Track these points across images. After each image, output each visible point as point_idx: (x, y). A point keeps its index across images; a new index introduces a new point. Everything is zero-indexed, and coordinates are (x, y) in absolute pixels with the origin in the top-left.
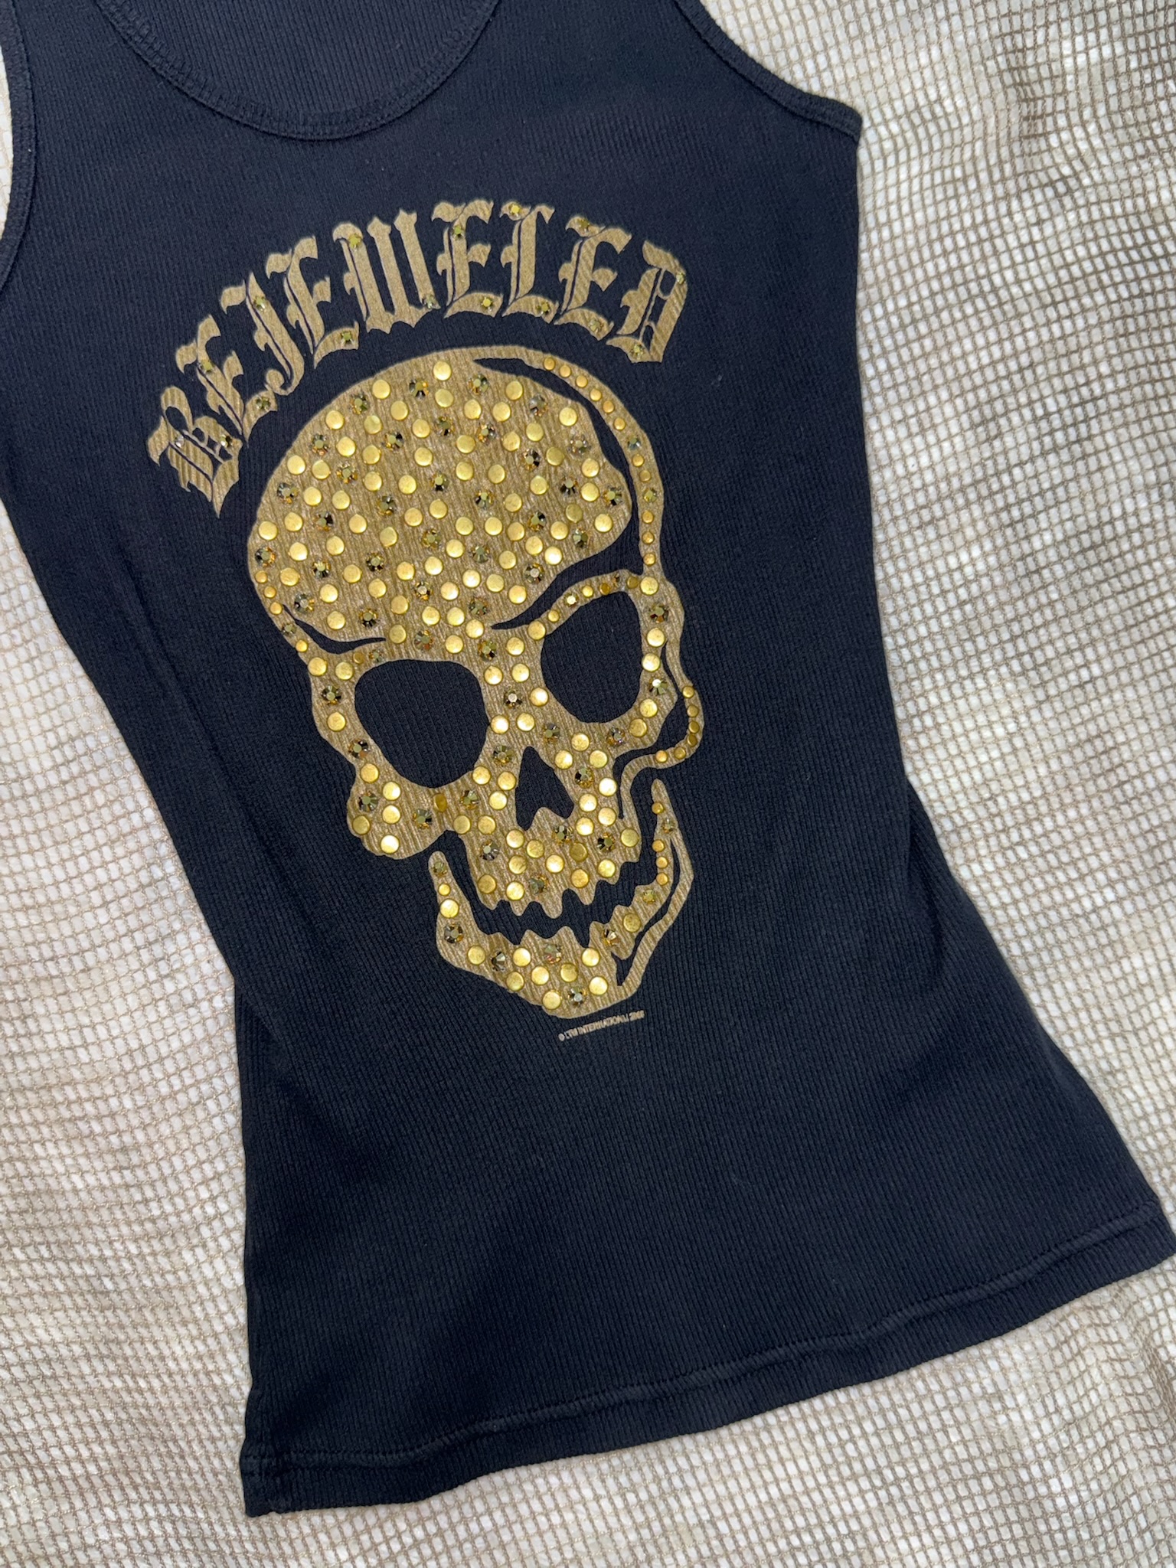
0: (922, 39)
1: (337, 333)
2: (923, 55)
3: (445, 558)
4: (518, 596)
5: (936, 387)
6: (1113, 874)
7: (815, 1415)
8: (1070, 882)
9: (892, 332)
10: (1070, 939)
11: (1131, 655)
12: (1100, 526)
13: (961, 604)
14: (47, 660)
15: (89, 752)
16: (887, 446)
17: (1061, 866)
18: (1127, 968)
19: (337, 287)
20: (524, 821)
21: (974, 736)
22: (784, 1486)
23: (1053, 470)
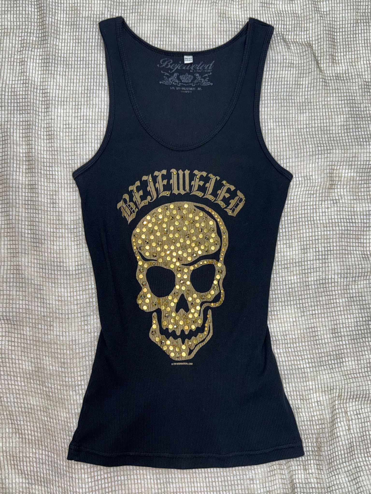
0: (311, 161)
1: (165, 192)
2: (311, 165)
3: (175, 246)
4: (189, 259)
6: (310, 361)
7: (208, 473)
8: (299, 360)
9: (288, 224)
10: (296, 374)
11: (325, 311)
12: (325, 279)
13: (289, 288)
14: (81, 246)
15: (84, 269)
16: (281, 248)
17: (298, 355)
18: (308, 384)
19: (168, 182)
20: (177, 311)
21: (285, 319)
22: (196, 489)
23: (317, 264)
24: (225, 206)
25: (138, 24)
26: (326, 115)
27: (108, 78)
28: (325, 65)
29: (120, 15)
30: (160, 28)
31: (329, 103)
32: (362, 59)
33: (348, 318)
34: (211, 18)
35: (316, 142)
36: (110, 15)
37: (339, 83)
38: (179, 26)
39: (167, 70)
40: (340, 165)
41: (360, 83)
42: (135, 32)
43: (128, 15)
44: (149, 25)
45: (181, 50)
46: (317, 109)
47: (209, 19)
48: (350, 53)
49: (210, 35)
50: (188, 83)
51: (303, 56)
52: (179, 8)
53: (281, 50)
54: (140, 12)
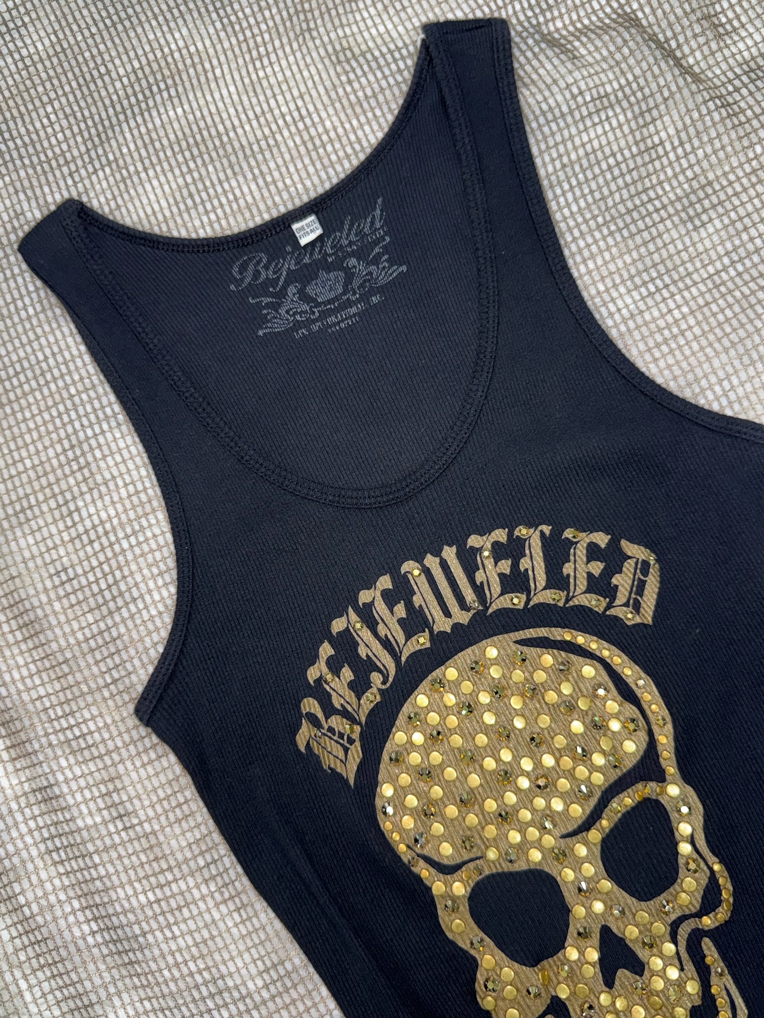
1: (414, 639)
4: (576, 811)
19: (409, 606)
20: (609, 983)
24: (604, 605)
25: (126, 196)
27: (112, 387)
28: (698, 54)
29: (66, 195)
30: (189, 179)
34: (316, 78)
36: (39, 207)
38: (237, 145)
39: (263, 288)
42: (128, 222)
43: (87, 182)
44: (155, 183)
45: (275, 214)
47: (310, 84)
49: (335, 129)
50: (337, 298)
51: (625, 59)
52: (217, 96)
53: (553, 72)
54: (116, 160)
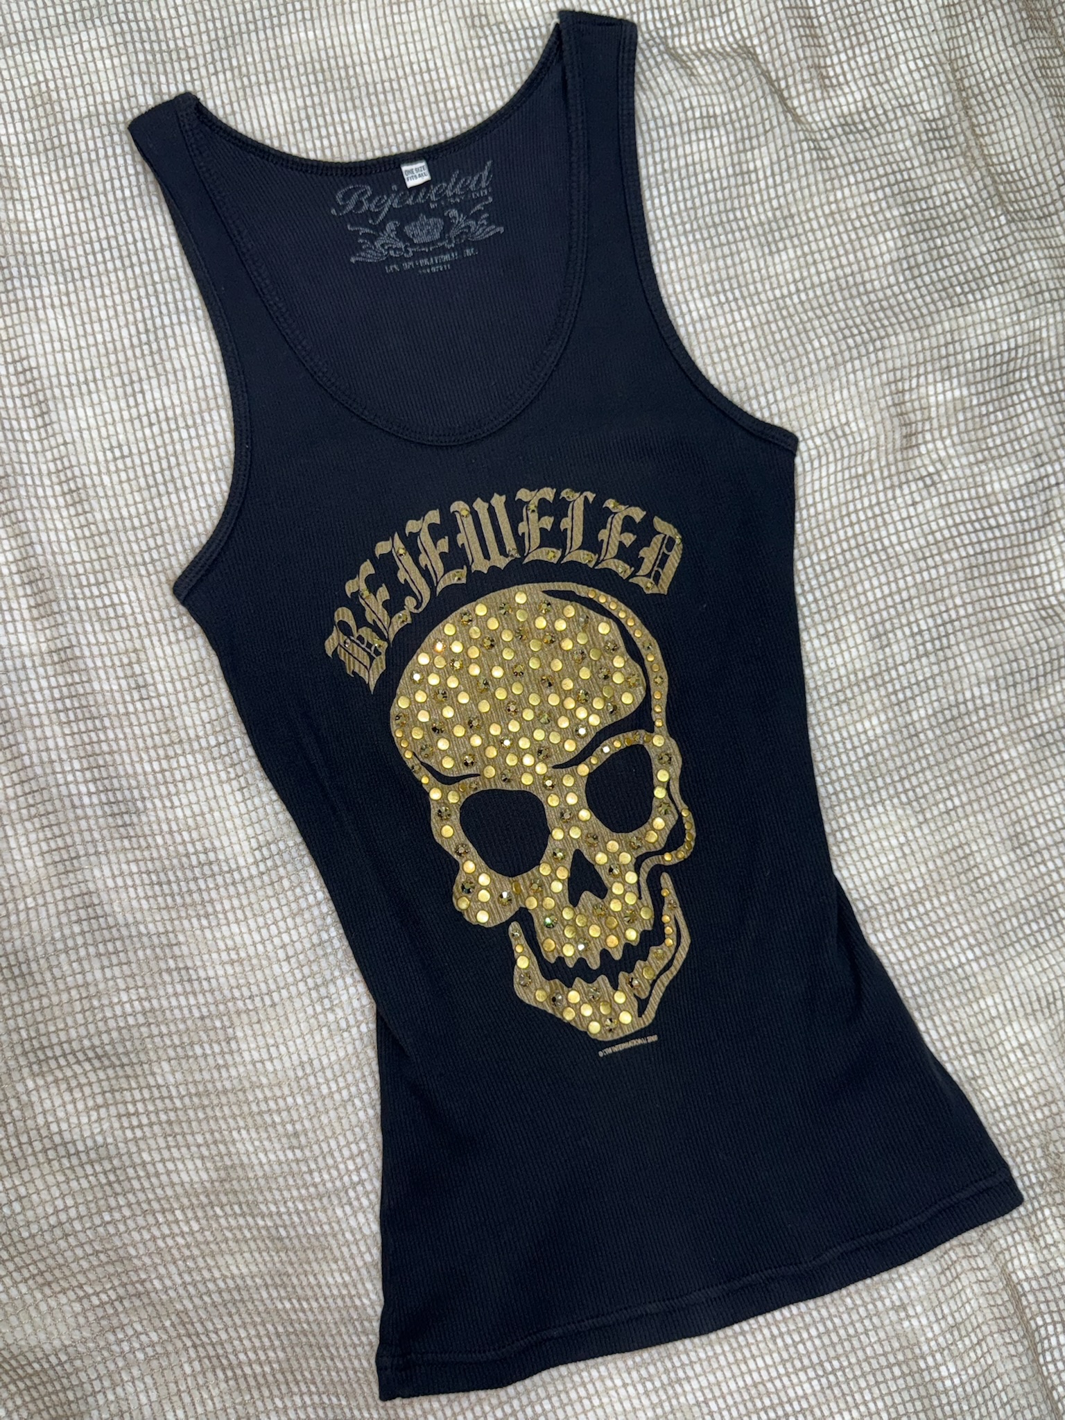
0: (837, 384)
1: (451, 573)
2: (837, 394)
3: (521, 720)
4: (570, 746)
5: (846, 613)
6: (972, 941)
7: (776, 1323)
8: (944, 946)
9: (817, 577)
10: (945, 986)
11: (980, 792)
12: (957, 705)
13: (866, 756)
14: (253, 790)
15: (280, 853)
16: (814, 650)
17: (938, 935)
18: (983, 1006)
19: (453, 542)
20: (574, 900)
21: (877, 845)
22: (755, 1375)
23: (925, 668)
24: (629, 572)
25: (243, 104)
26: (843, 244)
27: (198, 281)
28: (803, 98)
29: (182, 90)
30: (309, 102)
31: (842, 206)
32: (901, 58)
33: (1045, 797)
34: (450, 36)
35: (835, 327)
36: (153, 94)
37: (856, 141)
38: (362, 81)
39: (363, 219)
40: (918, 376)
41: (913, 129)
42: (240, 129)
43: (205, 81)
44: (275, 97)
45: (387, 152)
46: (812, 230)
47: (442, 40)
48: (865, 50)
49: (458, 88)
50: (433, 243)
51: (737, 87)
52: (350, 29)
53: (670, 83)
54: (239, 67)
